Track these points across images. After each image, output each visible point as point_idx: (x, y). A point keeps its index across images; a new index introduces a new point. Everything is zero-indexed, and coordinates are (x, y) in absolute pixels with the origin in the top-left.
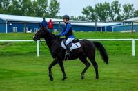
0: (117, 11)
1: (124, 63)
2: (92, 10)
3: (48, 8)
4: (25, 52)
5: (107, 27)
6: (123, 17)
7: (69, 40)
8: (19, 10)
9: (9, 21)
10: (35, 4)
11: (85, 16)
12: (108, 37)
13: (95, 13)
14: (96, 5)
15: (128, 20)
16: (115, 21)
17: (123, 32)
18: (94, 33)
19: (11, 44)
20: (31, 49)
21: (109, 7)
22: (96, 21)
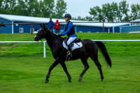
0: (125, 12)
1: (132, 64)
2: (99, 11)
3: (54, 8)
4: (32, 53)
5: (115, 27)
6: (131, 17)
7: (71, 39)
8: (25, 10)
9: (16, 22)
10: (42, 4)
11: (92, 16)
12: (116, 38)
13: (102, 14)
14: (103, 6)
15: (136, 21)
16: (122, 21)
17: (131, 33)
18: (101, 34)
19: (17, 45)
20: (37, 50)
21: (117, 7)
22: (104, 21)
